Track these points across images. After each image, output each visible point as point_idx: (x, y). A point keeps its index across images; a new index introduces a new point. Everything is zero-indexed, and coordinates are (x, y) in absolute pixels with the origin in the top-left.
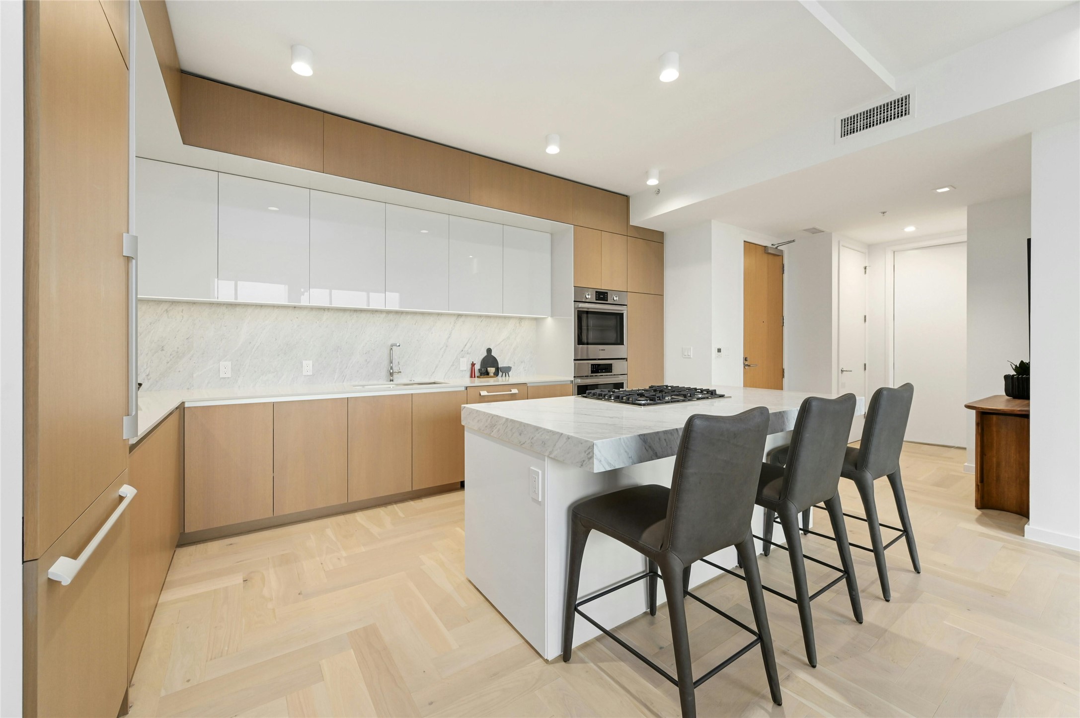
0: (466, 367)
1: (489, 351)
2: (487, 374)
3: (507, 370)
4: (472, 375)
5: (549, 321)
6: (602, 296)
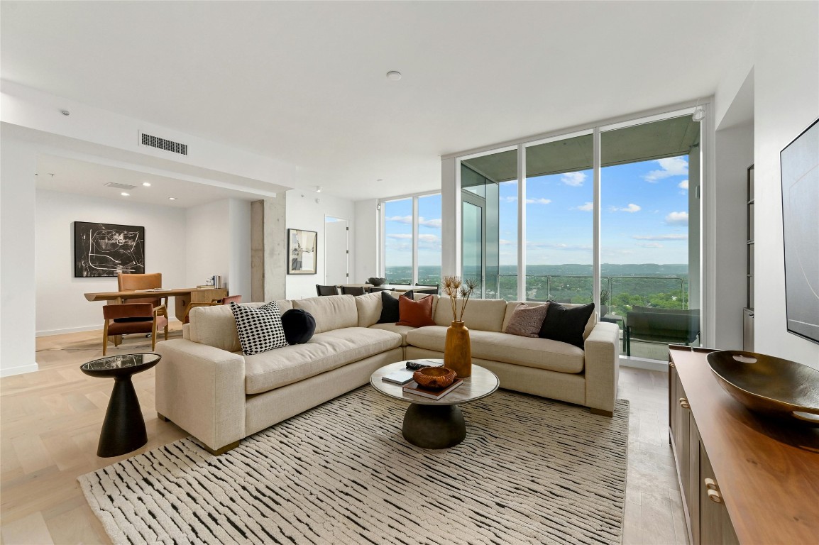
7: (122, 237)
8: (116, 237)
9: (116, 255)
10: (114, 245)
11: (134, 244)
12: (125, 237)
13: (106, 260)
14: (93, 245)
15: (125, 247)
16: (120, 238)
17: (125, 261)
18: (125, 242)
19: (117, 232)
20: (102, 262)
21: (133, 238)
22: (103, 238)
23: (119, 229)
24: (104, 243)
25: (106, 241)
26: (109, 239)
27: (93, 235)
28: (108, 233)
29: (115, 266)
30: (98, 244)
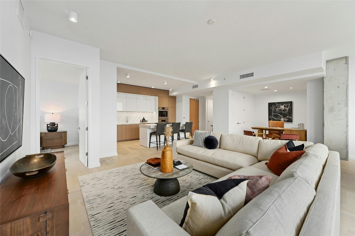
0: (140, 121)
1: (144, 118)
2: (143, 122)
3: (147, 121)
4: (141, 122)
5: (154, 112)
6: (163, 108)
7: (283, 106)
8: (281, 107)
9: (281, 114)
10: (280, 110)
11: (288, 109)
12: (284, 107)
13: (278, 116)
14: (274, 110)
15: (285, 110)
16: (282, 107)
17: (284, 116)
18: (285, 108)
19: (281, 105)
20: (276, 116)
21: (287, 107)
22: (277, 108)
23: (282, 103)
24: (277, 109)
25: (278, 108)
26: (279, 108)
27: (274, 107)
28: (279, 105)
29: (281, 117)
30: (275, 110)
